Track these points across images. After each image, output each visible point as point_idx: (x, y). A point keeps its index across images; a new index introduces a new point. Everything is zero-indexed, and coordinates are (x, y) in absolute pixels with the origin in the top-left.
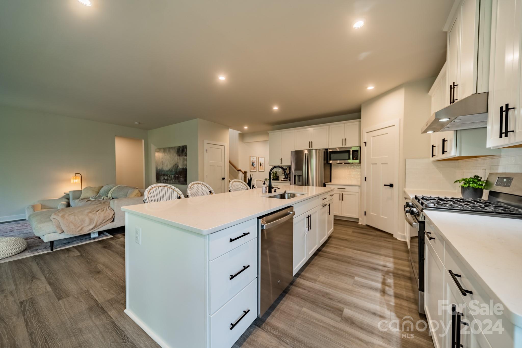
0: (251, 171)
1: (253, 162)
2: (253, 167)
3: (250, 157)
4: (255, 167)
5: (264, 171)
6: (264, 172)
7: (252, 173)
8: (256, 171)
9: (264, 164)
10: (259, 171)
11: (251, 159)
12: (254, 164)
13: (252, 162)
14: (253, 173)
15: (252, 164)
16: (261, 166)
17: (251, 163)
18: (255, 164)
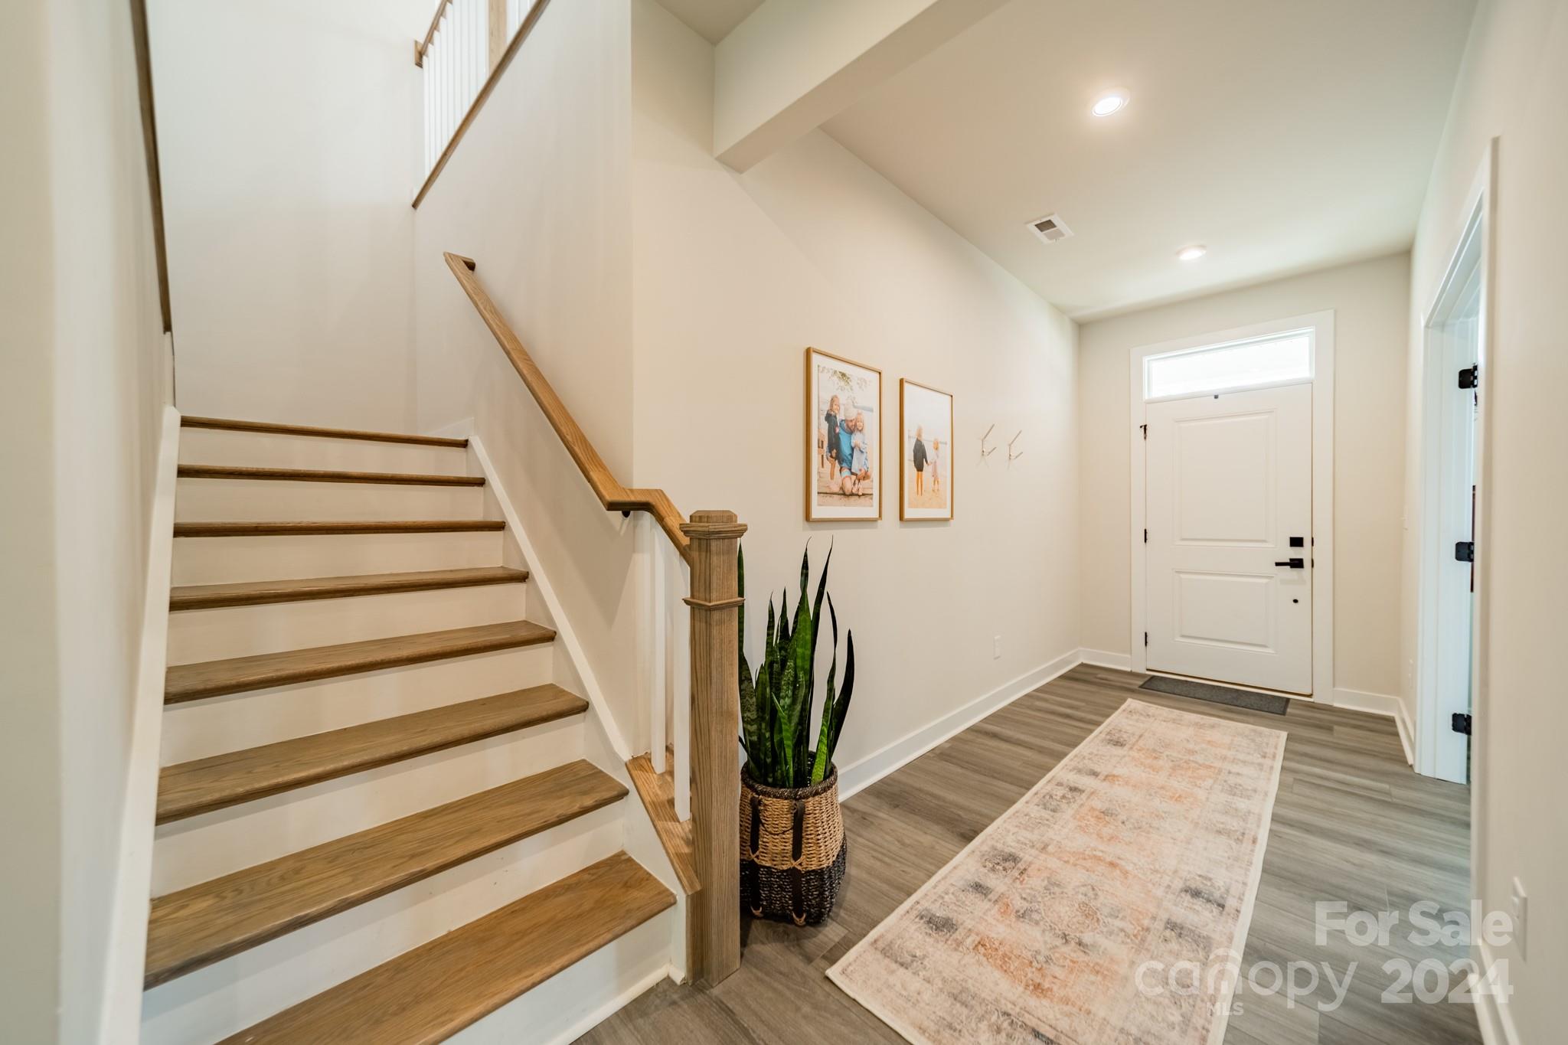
0: (817, 512)
1: (840, 417)
2: (842, 478)
3: (808, 353)
4: (866, 477)
5: (945, 513)
6: (944, 521)
7: (819, 544)
8: (868, 510)
9: (946, 450)
10: (907, 516)
11: (824, 389)
12: (856, 439)
13: (830, 418)
14: (842, 535)
15: (834, 443)
16: (920, 468)
17: (820, 429)
18: (866, 440)
